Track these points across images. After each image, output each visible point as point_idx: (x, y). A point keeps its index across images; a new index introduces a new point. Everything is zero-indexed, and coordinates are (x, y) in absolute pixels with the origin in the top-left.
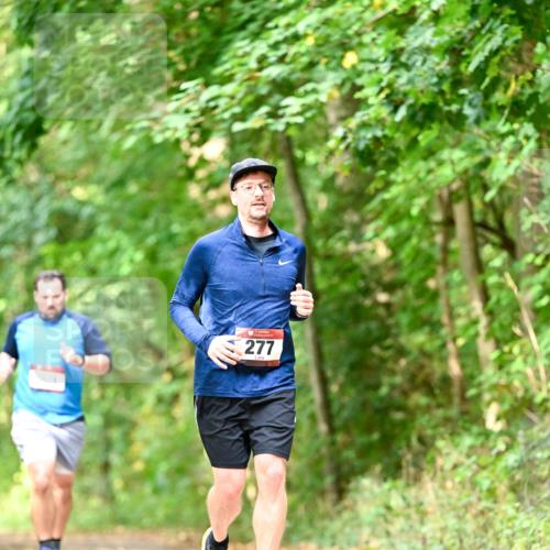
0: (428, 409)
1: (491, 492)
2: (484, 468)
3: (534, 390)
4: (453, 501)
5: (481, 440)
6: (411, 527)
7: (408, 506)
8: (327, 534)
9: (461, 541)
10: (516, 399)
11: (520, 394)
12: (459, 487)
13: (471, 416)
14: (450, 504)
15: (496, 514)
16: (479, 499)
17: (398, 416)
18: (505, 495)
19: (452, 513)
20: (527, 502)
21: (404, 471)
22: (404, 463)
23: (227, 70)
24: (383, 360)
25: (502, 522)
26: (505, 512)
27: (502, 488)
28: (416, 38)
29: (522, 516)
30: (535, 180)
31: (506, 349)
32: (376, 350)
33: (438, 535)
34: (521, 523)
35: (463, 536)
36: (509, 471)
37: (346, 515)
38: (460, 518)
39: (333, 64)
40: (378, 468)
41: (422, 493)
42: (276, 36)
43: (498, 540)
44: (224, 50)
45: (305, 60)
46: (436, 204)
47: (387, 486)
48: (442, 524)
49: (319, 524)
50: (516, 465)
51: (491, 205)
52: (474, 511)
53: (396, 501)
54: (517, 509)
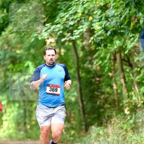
0: (109, 108)
1: (126, 130)
2: (124, 123)
3: (137, 103)
4: (116, 132)
5: (123, 116)
6: (105, 139)
7: (104, 133)
8: (83, 141)
9: (118, 143)
10: (133, 106)
11: (134, 104)
12: (118, 128)
13: (121, 110)
14: (115, 133)
15: (127, 136)
16: (123, 132)
17: (102, 110)
18: (130, 131)
19: (116, 135)
20: (135, 132)
21: (103, 125)
22: (103, 122)
23: (58, 21)
24: (98, 96)
25: (129, 138)
26: (130, 135)
27: (129, 129)
29: (134, 136)
30: (138, 48)
31: (130, 93)
32: (96, 93)
33: (112, 141)
34: (134, 138)
35: (119, 141)
36: (131, 125)
37: (88, 136)
38: (118, 137)
39: (86, 20)
40: (96, 124)
41: (108, 130)
42: (71, 12)
43: (128, 142)
44: (57, 16)
46: (112, 55)
47: (99, 128)
48: (113, 138)
49: (81, 138)
50: (133, 123)
51: (126, 55)
52: (121, 135)
53: (101, 132)
54: (133, 134)
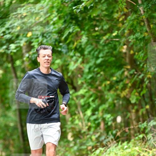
2: (67, 151)
10: (77, 132)
11: (77, 130)
28: (48, 28)
31: (73, 117)
39: (25, 35)
45: (17, 34)
